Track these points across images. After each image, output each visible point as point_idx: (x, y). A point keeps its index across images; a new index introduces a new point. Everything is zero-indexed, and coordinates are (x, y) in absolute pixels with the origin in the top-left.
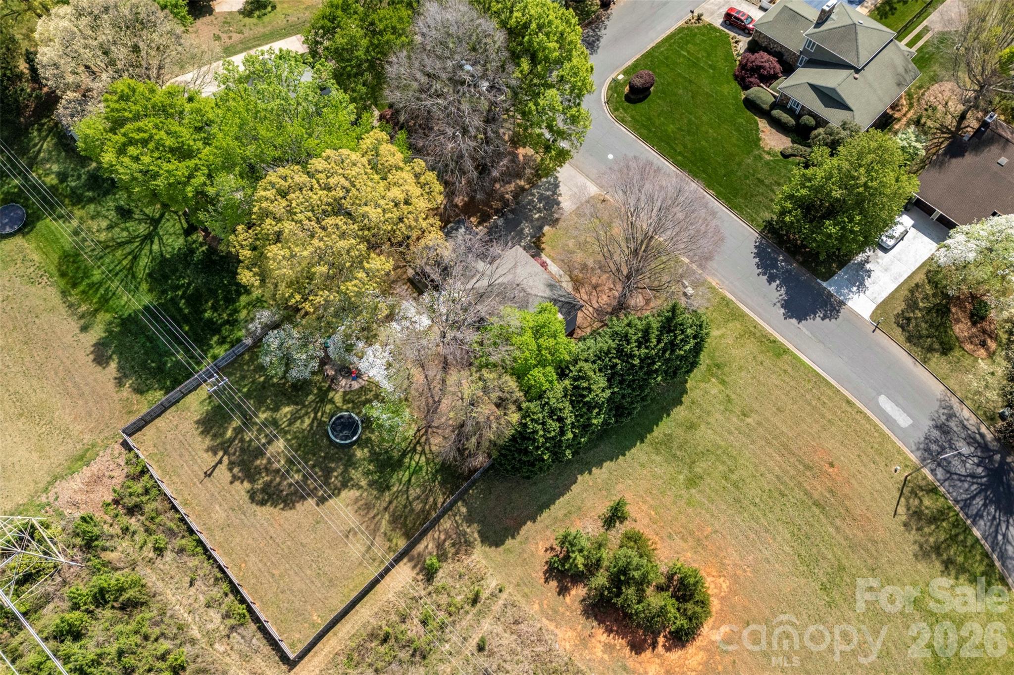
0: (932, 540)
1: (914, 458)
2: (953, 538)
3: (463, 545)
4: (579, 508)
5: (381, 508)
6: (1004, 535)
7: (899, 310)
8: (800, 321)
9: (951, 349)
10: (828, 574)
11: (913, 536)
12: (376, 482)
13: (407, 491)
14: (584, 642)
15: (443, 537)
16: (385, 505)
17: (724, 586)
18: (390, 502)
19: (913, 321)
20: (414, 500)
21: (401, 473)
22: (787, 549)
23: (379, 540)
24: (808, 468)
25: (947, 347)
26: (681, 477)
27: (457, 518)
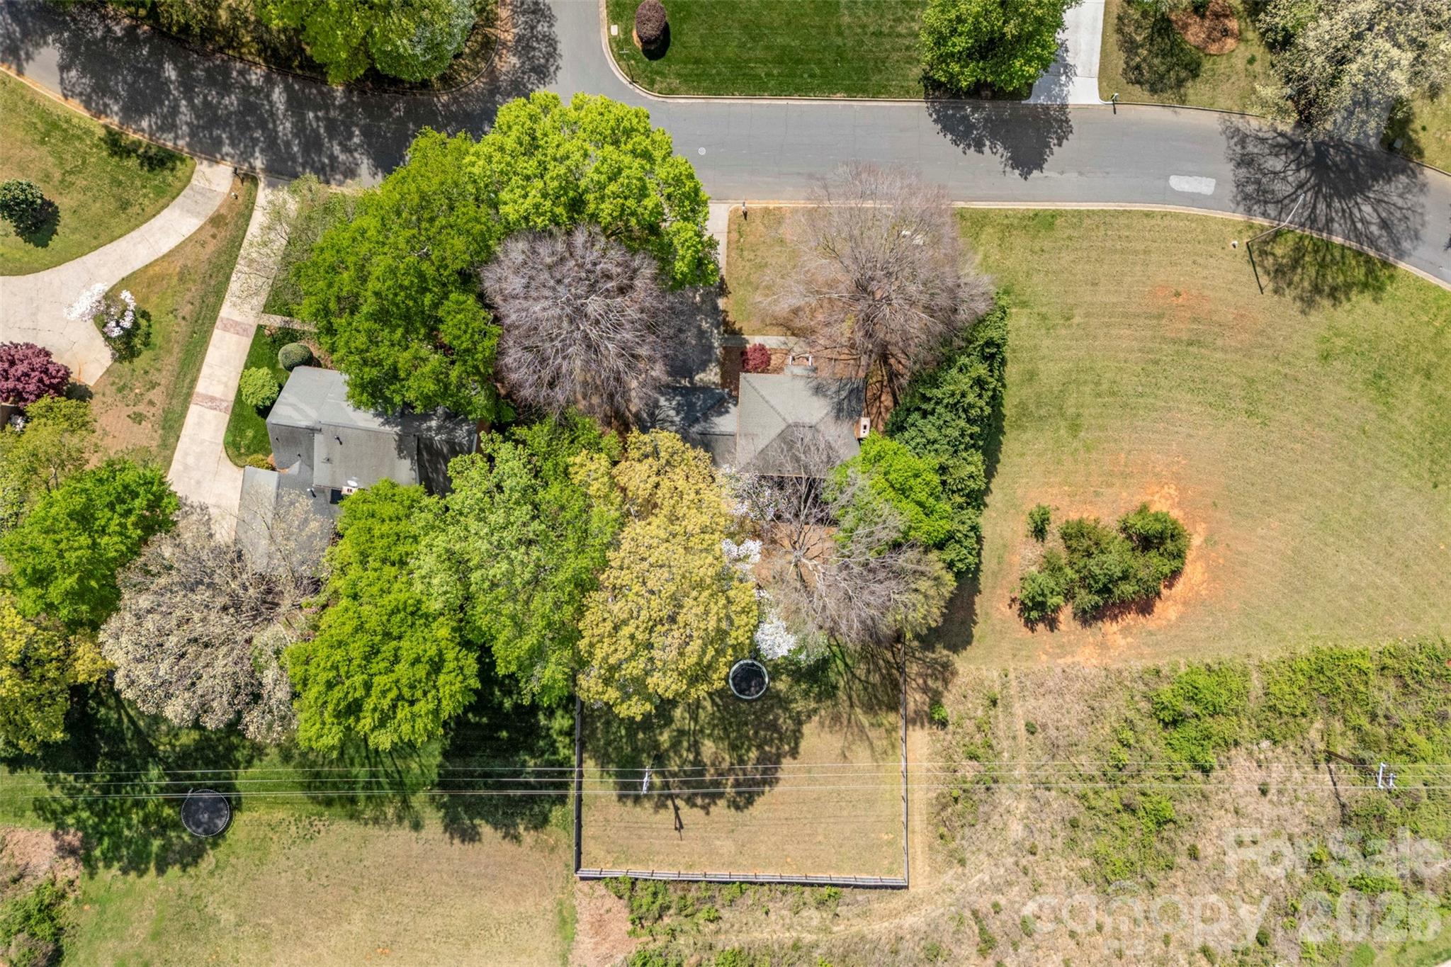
0: (1306, 284)
1: (1239, 217)
2: (1322, 265)
3: (945, 672)
4: (1005, 546)
5: (848, 709)
6: (1362, 220)
7: (1122, 65)
8: (1041, 170)
9: (1199, 65)
10: (1244, 398)
11: (1289, 294)
12: (820, 693)
13: (854, 675)
14: (1103, 646)
15: (920, 681)
16: (848, 703)
17: (1172, 491)
18: (850, 698)
19: (1144, 65)
20: (867, 677)
21: (833, 666)
22: (1197, 409)
23: (873, 734)
24: (1160, 316)
25: (1194, 66)
26: (1062, 432)
27: (917, 654)
